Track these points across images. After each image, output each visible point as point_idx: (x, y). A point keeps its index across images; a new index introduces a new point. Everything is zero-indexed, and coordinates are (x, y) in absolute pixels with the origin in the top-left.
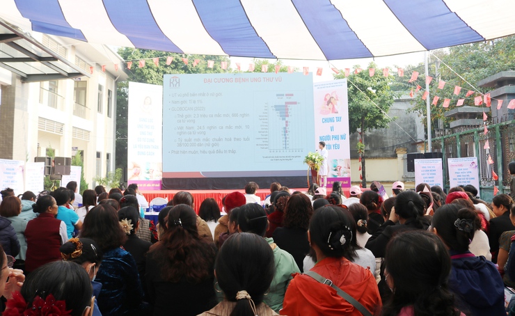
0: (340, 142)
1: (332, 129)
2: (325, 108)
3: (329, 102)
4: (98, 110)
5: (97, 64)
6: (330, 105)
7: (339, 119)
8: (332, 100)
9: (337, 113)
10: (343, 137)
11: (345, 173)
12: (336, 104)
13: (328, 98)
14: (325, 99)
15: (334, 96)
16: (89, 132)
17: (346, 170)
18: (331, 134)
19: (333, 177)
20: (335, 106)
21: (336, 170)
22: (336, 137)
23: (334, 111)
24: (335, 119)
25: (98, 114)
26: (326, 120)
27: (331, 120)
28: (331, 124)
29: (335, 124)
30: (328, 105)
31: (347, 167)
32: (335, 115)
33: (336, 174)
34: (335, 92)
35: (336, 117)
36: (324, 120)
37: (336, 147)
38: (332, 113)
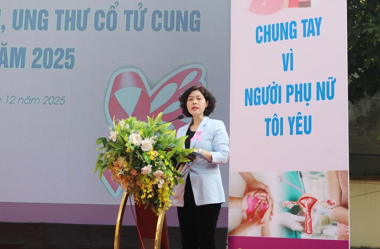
0: (315, 108)
1: (288, 62)
7: (312, 27)
9: (308, 4)
10: (325, 91)
11: (327, 222)
17: (331, 212)
18: (285, 79)
19: (284, 235)
21: (295, 210)
22: (300, 92)
24: (300, 28)
26: (267, 34)
27: (286, 31)
28: (283, 46)
29: (299, 45)
31: (336, 200)
32: (298, 14)
33: (297, 227)
35: (304, 22)
36: (261, 34)
37: (299, 125)
38: (290, 6)
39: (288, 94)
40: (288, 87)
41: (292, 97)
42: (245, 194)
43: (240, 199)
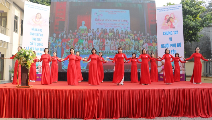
1: (171, 39)
2: (165, 24)
3: (168, 21)
4: (14, 30)
5: (14, 3)
6: (169, 23)
7: (176, 32)
8: (171, 19)
9: (175, 28)
10: (179, 45)
12: (174, 22)
13: (168, 18)
14: (166, 19)
15: (172, 16)
16: (7, 43)
17: (181, 68)
18: (170, 43)
20: (173, 23)
22: (174, 45)
23: (172, 27)
24: (173, 33)
25: (14, 33)
26: (166, 33)
27: (170, 33)
28: (170, 36)
29: (173, 36)
30: (167, 22)
32: (173, 30)
34: (173, 13)
35: (174, 31)
36: (164, 33)
37: (173, 52)
38: (171, 28)
39: (171, 46)
40: (171, 44)
41: (172, 46)
42: (162, 65)
43: (161, 66)
